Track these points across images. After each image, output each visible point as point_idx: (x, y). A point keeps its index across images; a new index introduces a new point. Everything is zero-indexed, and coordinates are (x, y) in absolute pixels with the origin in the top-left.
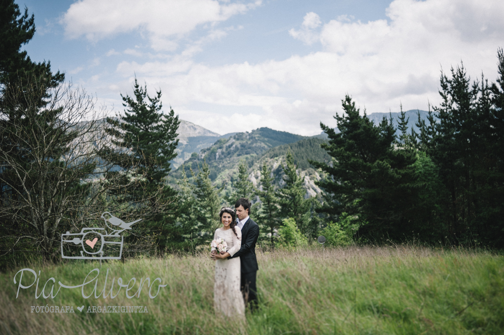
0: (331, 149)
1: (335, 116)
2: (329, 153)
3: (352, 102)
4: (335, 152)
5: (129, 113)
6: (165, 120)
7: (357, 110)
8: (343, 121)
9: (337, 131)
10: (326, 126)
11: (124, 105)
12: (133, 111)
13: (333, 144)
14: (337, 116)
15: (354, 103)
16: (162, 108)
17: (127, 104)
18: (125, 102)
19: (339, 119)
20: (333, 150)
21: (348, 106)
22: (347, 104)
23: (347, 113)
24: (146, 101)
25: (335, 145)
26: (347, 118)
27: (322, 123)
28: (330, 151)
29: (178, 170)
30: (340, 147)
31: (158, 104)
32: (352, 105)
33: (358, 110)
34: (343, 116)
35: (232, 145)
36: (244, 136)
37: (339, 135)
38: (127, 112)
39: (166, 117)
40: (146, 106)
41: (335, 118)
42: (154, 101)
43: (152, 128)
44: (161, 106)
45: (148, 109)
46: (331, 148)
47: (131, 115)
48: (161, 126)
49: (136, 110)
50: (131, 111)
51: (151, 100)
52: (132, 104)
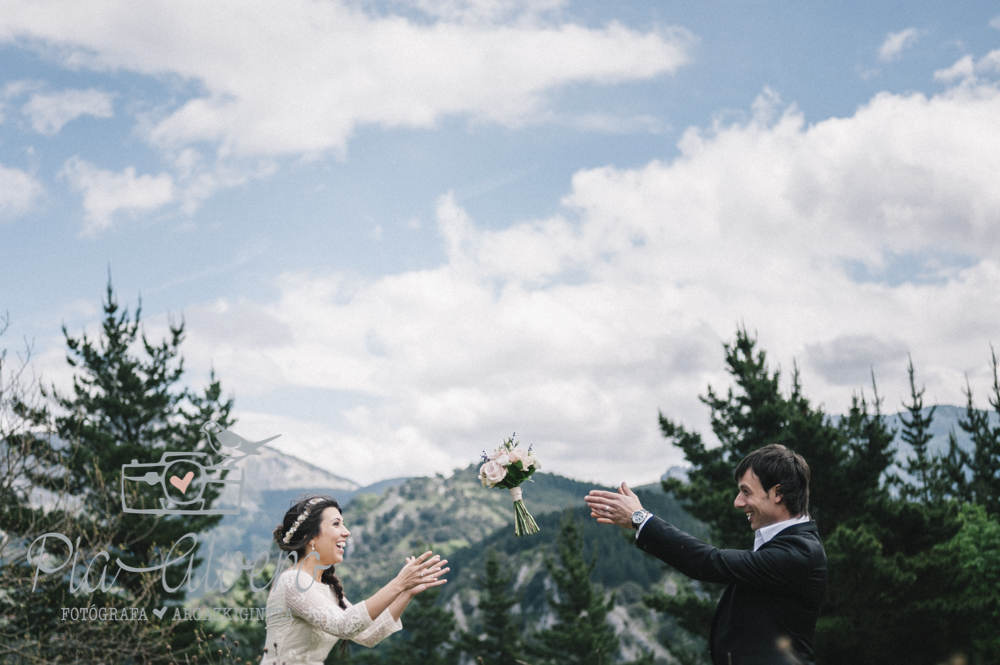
0: (694, 494)
1: (705, 395)
2: (687, 509)
3: (755, 352)
4: (706, 504)
5: (87, 388)
6: (193, 410)
7: (770, 377)
8: (731, 410)
9: (711, 442)
10: (677, 424)
11: (71, 362)
12: (97, 382)
13: (700, 478)
14: (711, 395)
15: (762, 357)
16: (182, 376)
17: (80, 360)
18: (72, 355)
19: (719, 405)
20: (700, 496)
21: (744, 362)
22: (741, 357)
23: (740, 383)
24: (135, 352)
25: (707, 483)
26: (743, 401)
27: (664, 416)
28: (689, 502)
29: (231, 589)
30: (720, 489)
31: (172, 365)
32: (756, 362)
33: (776, 375)
34: (730, 395)
35: (393, 513)
36: (430, 488)
37: (717, 453)
38: (81, 385)
39: (196, 402)
40: (135, 370)
41: (704, 401)
42: (161, 354)
43: (151, 435)
44: (179, 372)
45: (144, 377)
46: (693, 490)
47: (93, 395)
48: (177, 429)
49: (105, 381)
50: (89, 383)
51: (150, 351)
52: (93, 361)
